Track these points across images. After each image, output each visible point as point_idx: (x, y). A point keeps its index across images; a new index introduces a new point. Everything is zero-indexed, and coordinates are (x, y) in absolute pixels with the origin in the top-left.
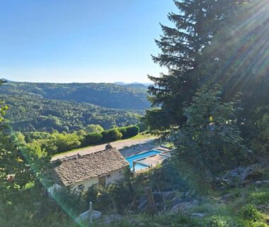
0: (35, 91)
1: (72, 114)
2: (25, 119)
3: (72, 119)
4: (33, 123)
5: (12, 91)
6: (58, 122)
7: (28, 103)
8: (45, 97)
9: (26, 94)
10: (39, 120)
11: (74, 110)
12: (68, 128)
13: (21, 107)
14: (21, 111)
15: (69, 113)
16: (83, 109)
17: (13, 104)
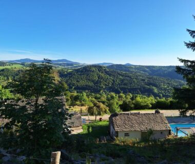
0: (145, 71)
1: (166, 87)
2: (136, 86)
3: (165, 89)
4: (140, 89)
5: (132, 70)
6: (156, 90)
7: (139, 77)
8: (150, 74)
9: (139, 72)
10: (144, 88)
11: (168, 83)
12: (161, 95)
13: (134, 80)
14: (134, 82)
15: (164, 85)
16: (175, 84)
17: (130, 78)
